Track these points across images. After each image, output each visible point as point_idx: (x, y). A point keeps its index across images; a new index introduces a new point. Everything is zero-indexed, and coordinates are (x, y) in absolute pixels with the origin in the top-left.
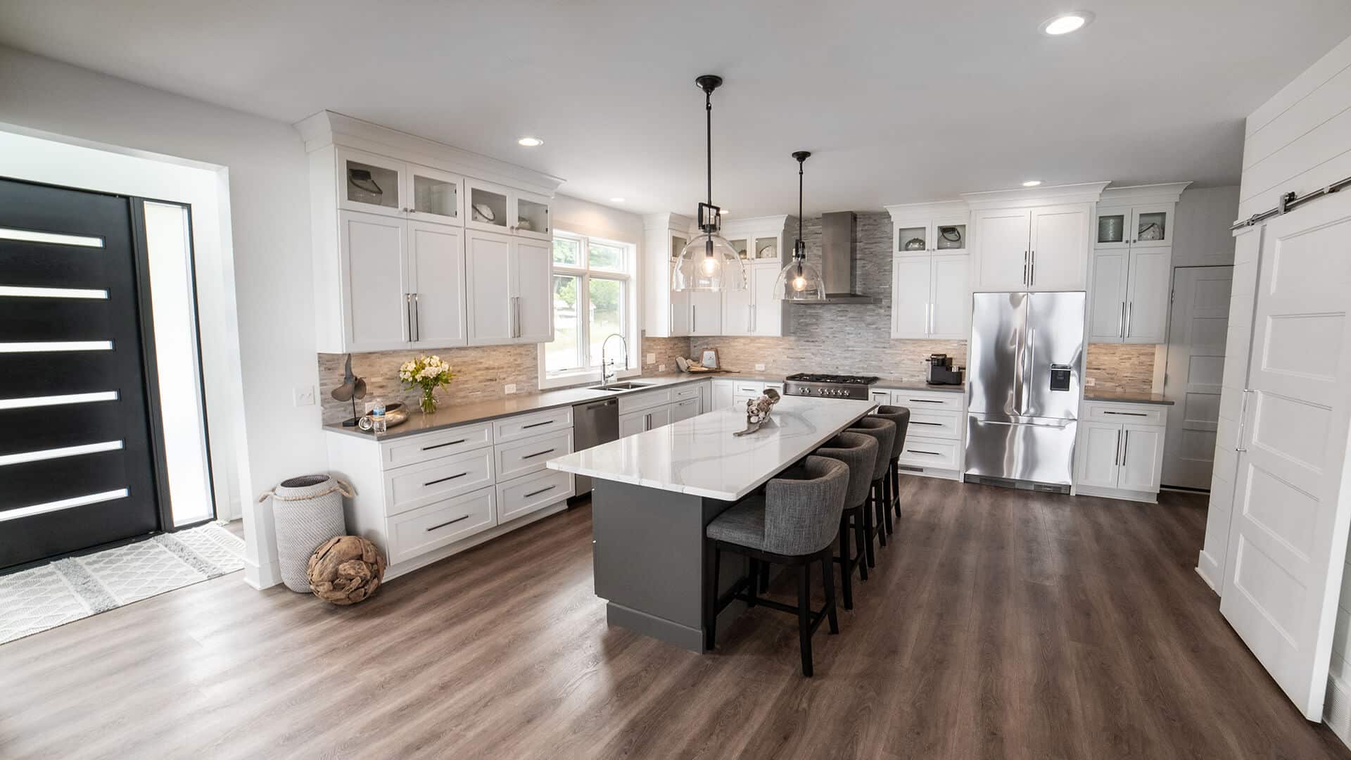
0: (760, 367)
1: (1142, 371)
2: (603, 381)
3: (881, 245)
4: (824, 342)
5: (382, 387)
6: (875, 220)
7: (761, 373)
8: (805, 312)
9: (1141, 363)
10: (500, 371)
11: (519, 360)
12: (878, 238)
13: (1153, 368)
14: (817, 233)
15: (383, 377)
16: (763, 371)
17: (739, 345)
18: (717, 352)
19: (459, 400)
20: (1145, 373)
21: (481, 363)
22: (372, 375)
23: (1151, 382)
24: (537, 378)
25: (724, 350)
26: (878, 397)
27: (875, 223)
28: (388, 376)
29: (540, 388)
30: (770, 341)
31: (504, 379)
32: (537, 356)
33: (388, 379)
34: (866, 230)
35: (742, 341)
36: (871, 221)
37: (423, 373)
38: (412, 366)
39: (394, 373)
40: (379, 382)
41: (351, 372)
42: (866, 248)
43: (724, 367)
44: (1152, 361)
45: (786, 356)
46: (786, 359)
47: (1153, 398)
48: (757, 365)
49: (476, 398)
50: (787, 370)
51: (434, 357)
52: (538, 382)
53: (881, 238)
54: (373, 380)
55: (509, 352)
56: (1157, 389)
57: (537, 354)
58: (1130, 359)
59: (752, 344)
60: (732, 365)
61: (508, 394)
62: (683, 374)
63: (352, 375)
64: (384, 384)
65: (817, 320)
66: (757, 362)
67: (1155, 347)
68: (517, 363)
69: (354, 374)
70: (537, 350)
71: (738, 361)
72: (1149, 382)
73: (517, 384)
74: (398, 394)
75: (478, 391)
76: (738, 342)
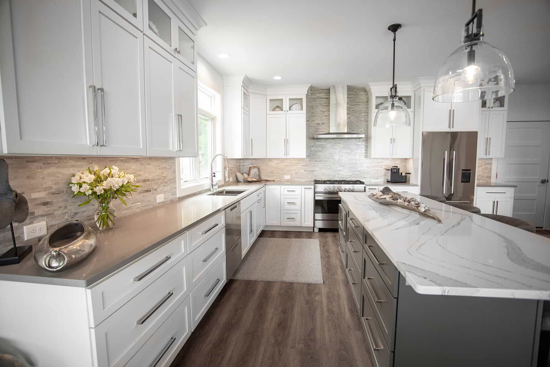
0: (287, 177)
1: (486, 172)
2: (212, 189)
3: (359, 106)
4: (326, 161)
5: (45, 204)
6: (356, 92)
7: (288, 181)
8: (315, 144)
9: (486, 168)
10: (153, 182)
11: (165, 173)
12: (357, 102)
13: (491, 170)
14: (321, 98)
15: (47, 192)
16: (289, 180)
17: (273, 164)
18: (259, 169)
19: (124, 212)
20: (488, 173)
21: (140, 175)
22: (33, 189)
23: (491, 177)
24: (176, 188)
25: (263, 167)
26: (371, 190)
27: (355, 94)
28: (53, 191)
29: (178, 197)
30: (293, 161)
31: (156, 189)
32: (175, 170)
33: (53, 194)
34: (350, 98)
35: (275, 161)
36: (353, 93)
37: (105, 185)
38: (90, 178)
39: (62, 186)
40: (42, 198)
41: (9, 186)
42: (350, 108)
43: (263, 178)
44: (491, 167)
45: (303, 170)
46: (304, 172)
47: (492, 184)
48: (285, 176)
49: (137, 208)
50: (304, 178)
51: (114, 167)
52: (176, 191)
53: (359, 102)
54: (34, 195)
55: (159, 166)
56: (493, 180)
57: (175, 168)
58: (481, 166)
59: (282, 164)
60: (269, 177)
61: (159, 203)
62: (241, 183)
63: (10, 189)
64: (48, 200)
65: (322, 149)
66: (286, 174)
67: (492, 160)
68: (163, 175)
69: (13, 188)
70: (175, 165)
71: (273, 174)
72: (490, 177)
73: (164, 194)
74: (66, 211)
75: (139, 202)
76: (273, 162)
